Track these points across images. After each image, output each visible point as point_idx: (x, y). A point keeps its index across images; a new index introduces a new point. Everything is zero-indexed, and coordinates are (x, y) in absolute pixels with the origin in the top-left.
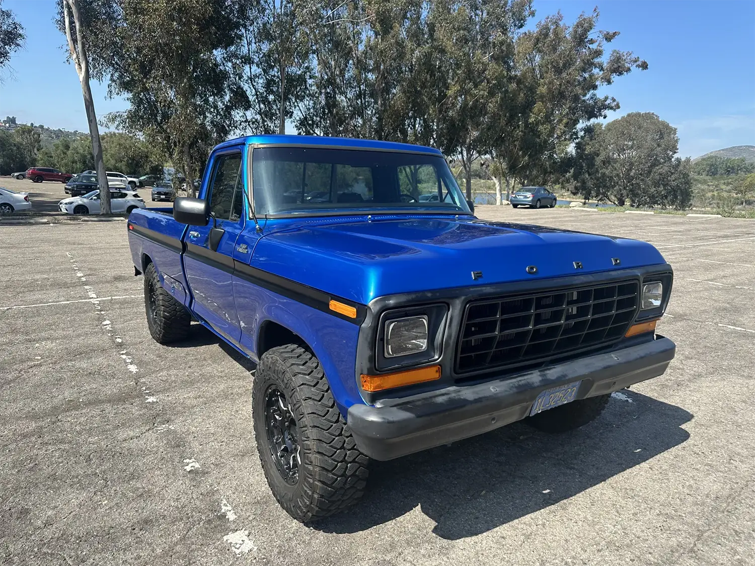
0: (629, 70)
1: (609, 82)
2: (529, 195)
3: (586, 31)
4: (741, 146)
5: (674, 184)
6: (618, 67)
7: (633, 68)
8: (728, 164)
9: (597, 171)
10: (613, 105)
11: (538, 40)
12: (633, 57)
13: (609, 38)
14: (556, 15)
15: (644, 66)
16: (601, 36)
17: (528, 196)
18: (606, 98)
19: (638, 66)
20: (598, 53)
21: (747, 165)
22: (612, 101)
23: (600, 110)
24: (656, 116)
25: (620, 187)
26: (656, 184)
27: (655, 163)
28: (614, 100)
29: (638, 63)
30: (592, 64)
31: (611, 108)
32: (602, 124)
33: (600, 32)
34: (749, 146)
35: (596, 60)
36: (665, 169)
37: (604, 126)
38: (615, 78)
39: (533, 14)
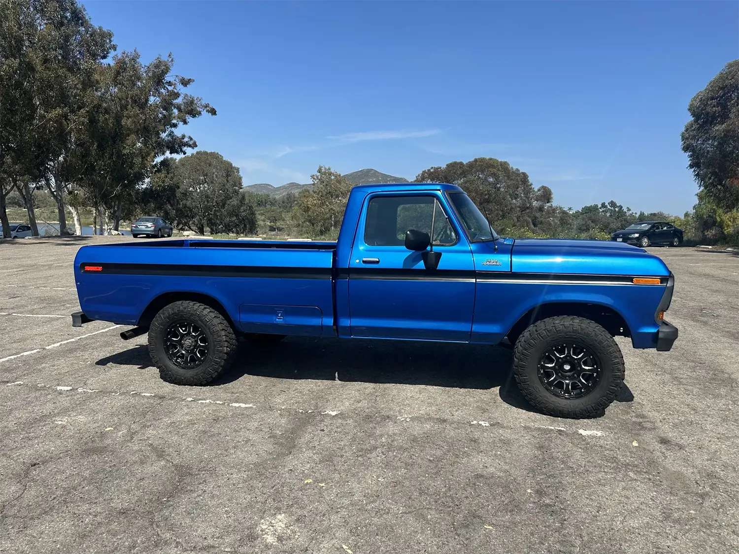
0: (200, 113)
1: (185, 122)
2: (149, 224)
3: (164, 73)
4: (262, 184)
5: (243, 214)
6: (190, 109)
7: (204, 113)
8: (259, 198)
9: (178, 203)
10: (191, 143)
11: (118, 73)
12: (204, 102)
13: (185, 83)
14: (133, 52)
15: (213, 112)
16: (177, 80)
17: (150, 226)
18: (184, 137)
19: (208, 111)
20: (177, 95)
21: (271, 200)
22: (189, 140)
23: (180, 146)
24: (221, 156)
25: (201, 217)
26: (231, 214)
27: (228, 198)
28: (191, 139)
29: (208, 108)
30: (172, 104)
31: (190, 146)
32: (176, 159)
33: (177, 76)
34: (266, 184)
35: (175, 102)
36: (234, 202)
37: (177, 161)
38: (189, 118)
39: (114, 48)
